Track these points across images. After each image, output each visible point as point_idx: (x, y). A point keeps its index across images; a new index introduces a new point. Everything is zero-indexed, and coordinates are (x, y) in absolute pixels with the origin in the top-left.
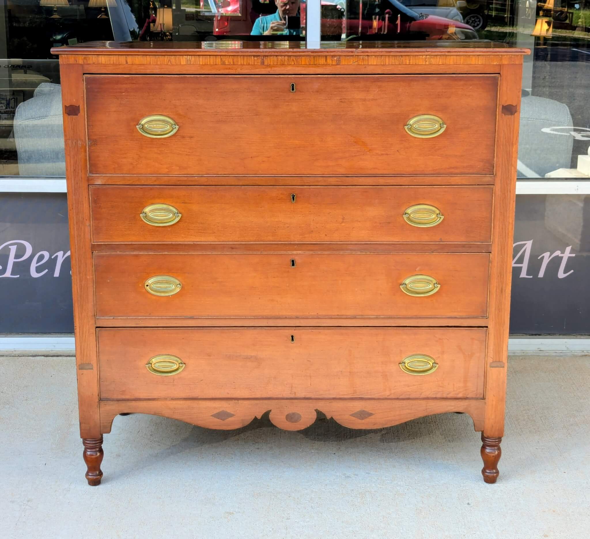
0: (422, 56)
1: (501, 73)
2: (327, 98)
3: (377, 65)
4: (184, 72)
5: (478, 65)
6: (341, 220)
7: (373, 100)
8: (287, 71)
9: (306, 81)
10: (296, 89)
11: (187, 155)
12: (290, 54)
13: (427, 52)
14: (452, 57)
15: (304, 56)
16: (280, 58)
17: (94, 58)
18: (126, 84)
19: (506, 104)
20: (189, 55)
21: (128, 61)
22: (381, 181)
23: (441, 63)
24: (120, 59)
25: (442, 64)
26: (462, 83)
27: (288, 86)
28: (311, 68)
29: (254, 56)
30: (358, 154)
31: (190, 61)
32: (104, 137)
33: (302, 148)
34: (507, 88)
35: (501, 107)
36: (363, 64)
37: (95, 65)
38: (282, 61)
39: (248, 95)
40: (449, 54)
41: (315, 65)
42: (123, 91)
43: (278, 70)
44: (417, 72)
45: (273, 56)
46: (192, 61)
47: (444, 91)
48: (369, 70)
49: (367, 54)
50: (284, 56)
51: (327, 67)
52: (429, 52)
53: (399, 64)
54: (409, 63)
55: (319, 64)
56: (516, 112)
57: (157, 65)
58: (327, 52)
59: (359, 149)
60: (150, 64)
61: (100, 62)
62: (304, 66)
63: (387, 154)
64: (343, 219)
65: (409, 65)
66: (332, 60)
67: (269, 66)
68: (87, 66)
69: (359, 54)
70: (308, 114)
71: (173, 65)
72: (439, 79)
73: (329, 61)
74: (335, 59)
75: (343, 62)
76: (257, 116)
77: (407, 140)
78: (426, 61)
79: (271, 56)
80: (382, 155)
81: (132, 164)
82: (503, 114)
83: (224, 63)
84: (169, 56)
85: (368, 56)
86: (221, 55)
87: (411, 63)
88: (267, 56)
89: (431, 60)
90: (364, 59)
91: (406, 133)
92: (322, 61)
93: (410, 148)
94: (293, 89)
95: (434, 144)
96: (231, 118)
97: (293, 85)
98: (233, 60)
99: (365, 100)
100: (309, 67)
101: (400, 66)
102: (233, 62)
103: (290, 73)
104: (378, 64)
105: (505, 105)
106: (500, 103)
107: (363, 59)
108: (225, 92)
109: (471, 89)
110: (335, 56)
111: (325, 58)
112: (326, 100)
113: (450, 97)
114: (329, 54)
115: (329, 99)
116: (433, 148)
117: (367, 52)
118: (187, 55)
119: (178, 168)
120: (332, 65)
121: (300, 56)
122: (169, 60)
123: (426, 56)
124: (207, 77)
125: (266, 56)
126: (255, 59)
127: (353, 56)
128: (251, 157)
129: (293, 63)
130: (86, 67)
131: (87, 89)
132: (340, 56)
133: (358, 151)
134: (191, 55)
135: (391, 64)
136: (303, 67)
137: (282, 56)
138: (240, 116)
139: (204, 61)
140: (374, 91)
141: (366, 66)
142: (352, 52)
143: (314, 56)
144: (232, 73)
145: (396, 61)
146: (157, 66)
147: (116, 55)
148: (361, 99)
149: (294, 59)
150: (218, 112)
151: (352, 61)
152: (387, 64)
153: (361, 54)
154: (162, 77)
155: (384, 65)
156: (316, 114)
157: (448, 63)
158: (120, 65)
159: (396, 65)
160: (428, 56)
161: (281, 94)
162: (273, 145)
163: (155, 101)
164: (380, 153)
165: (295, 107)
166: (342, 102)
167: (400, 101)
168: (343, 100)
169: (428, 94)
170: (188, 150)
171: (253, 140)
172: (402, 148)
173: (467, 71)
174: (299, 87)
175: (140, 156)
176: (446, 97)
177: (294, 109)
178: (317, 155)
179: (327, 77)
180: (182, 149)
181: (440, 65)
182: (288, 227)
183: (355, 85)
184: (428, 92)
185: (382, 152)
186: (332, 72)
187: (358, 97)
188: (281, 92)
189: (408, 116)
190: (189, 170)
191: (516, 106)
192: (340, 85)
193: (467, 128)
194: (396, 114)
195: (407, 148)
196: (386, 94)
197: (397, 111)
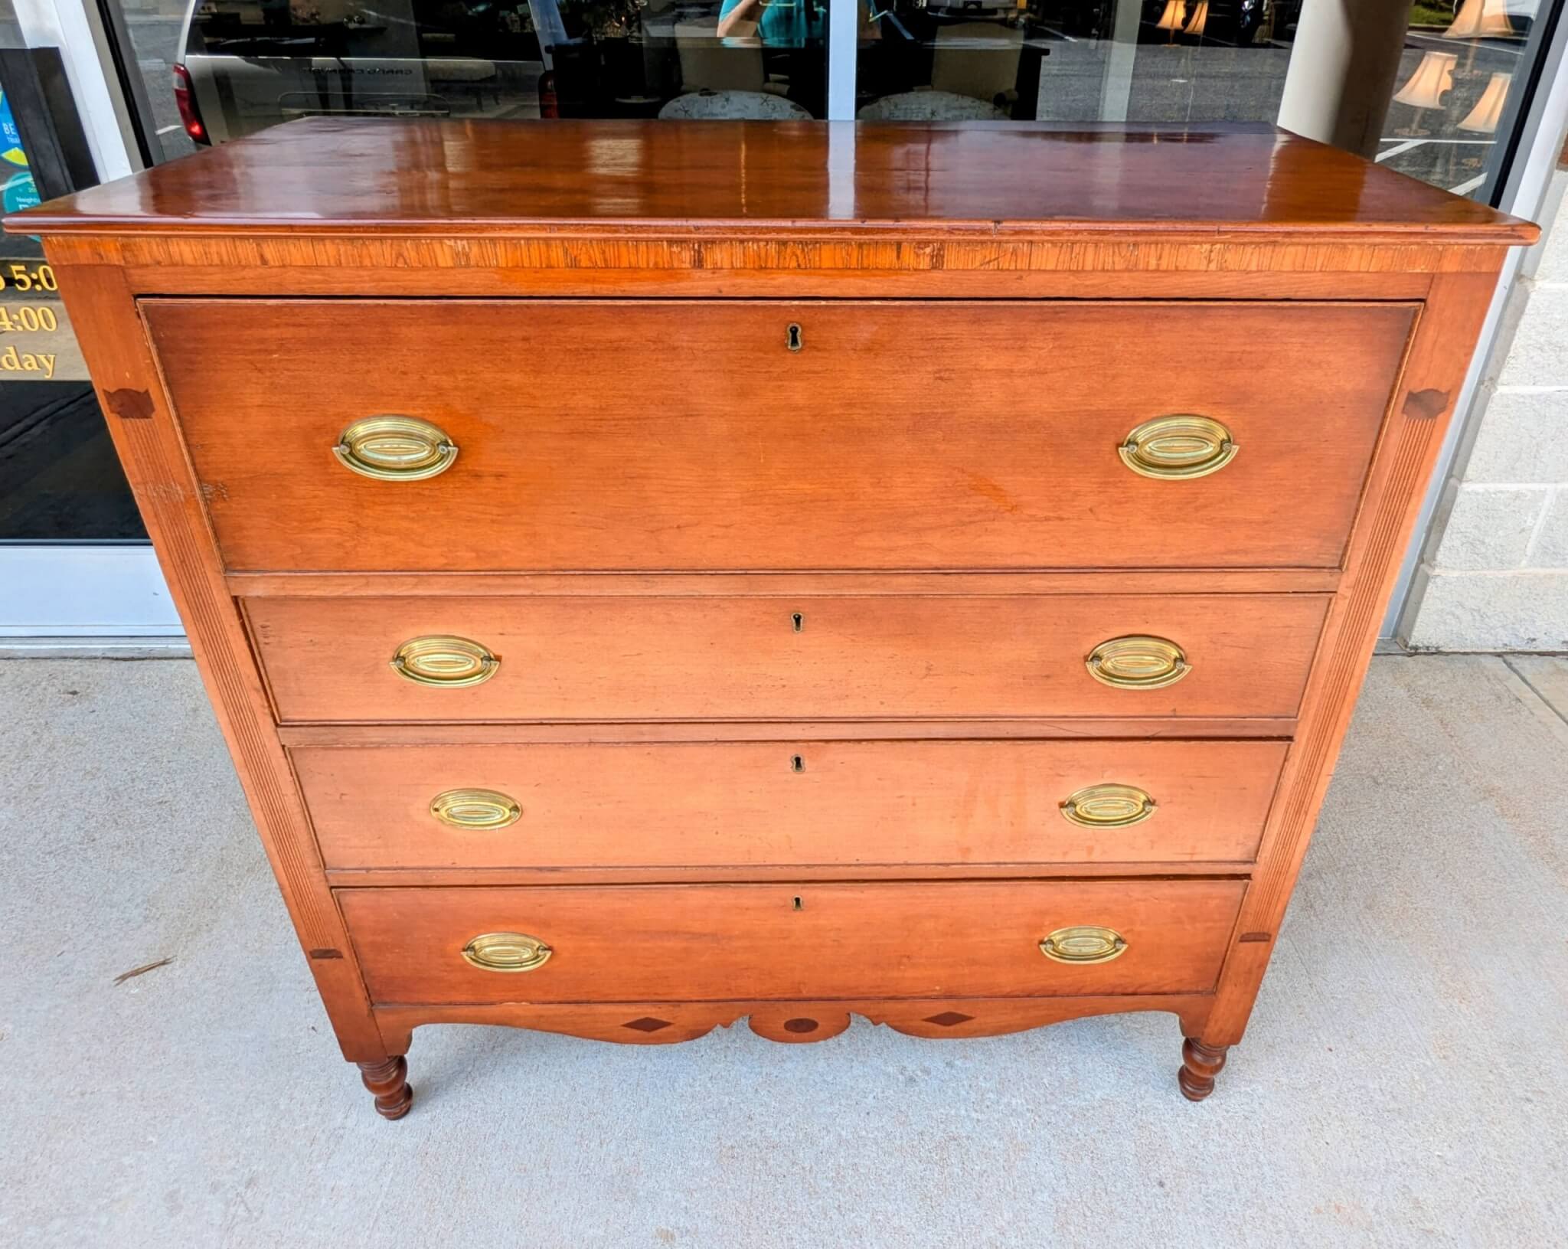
0: (1201, 243)
1: (1429, 302)
2: (897, 368)
3: (1055, 271)
4: (453, 292)
5: (1367, 275)
6: (924, 672)
7: (1032, 373)
8: (774, 287)
9: (833, 318)
10: (804, 342)
11: (493, 521)
12: (784, 236)
13: (1219, 232)
14: (1293, 249)
15: (826, 242)
16: (752, 247)
17: (155, 247)
18: (277, 326)
19: (1424, 388)
20: (462, 239)
21: (268, 256)
22: (1038, 583)
23: (1253, 267)
24: (240, 250)
25: (1258, 271)
26: (1305, 325)
27: (777, 332)
28: (852, 280)
29: (671, 242)
30: (977, 518)
31: (467, 256)
32: (244, 476)
33: (820, 504)
34: (1434, 344)
35: (1404, 396)
36: (1013, 267)
37: (163, 270)
38: (759, 257)
39: (657, 360)
40: (1287, 240)
41: (862, 268)
42: (274, 347)
43: (748, 285)
44: (1178, 294)
45: (731, 240)
46: (472, 256)
47: (1248, 348)
48: (1031, 285)
49: (1029, 238)
50: (767, 241)
51: (901, 278)
52: (1226, 232)
53: (1128, 270)
54: (1158, 265)
55: (877, 268)
56: (1443, 409)
57: (362, 267)
58: (904, 231)
59: (982, 506)
60: (339, 265)
61: (177, 258)
62: (829, 272)
63: (1061, 519)
64: (929, 669)
65: (1157, 271)
66: (918, 256)
67: (718, 271)
68: (139, 271)
69: (1005, 238)
70: (837, 412)
71: (412, 269)
73: (909, 258)
74: (928, 250)
75: (953, 259)
76: (690, 419)
77: (1119, 482)
78: (1210, 262)
79: (723, 241)
80: (1047, 519)
81: (339, 545)
82: (1406, 416)
83: (575, 265)
84: (395, 242)
85: (1031, 242)
86: (563, 240)
87: (1163, 267)
88: (713, 242)
89: (1228, 256)
90: (1019, 252)
91: (1118, 464)
92: (888, 258)
93: (1126, 502)
94: (794, 341)
96: (613, 423)
97: (794, 331)
98: (604, 252)
99: (1009, 373)
100: (842, 276)
101: (1126, 275)
102: (605, 260)
103: (786, 294)
104: (1059, 268)
105: (1415, 392)
106: (1404, 387)
107: (1014, 252)
108: (586, 350)
109: (1328, 344)
110: (927, 243)
111: (895, 247)
112: (894, 372)
113: (1263, 367)
114: (911, 237)
115: (904, 372)
116: (1188, 503)
117: (1031, 232)
118: (456, 238)
119: (473, 555)
120: (917, 270)
121: (816, 242)
122: (400, 255)
123: (1213, 244)
124: (527, 307)
125: (706, 242)
126: (675, 249)
127: (982, 242)
128: (678, 527)
129: (794, 264)
130: (136, 275)
131: (156, 340)
132: (943, 242)
133: (980, 511)
134: (468, 239)
135: (1100, 268)
136: (826, 275)
137: (758, 241)
138: (639, 419)
139: (509, 256)
140: (1040, 348)
141: (1024, 275)
142: (983, 232)
143: (860, 245)
144: (605, 293)
145: (1117, 259)
146: (364, 273)
147: (224, 237)
148: (997, 371)
149: (799, 252)
150: (571, 409)
151: (979, 257)
152: (1089, 267)
153: (1012, 238)
154: (385, 305)
155: (1077, 271)
156: (862, 412)
157: (1277, 269)
158: (244, 267)
159: (1114, 271)
160: (1218, 246)
161: (761, 355)
162: (738, 495)
163: (376, 376)
164: (1041, 514)
165: (799, 393)
166: (941, 378)
167: (1114, 377)
168: (946, 375)
169: (1198, 357)
170: (495, 511)
171: (679, 483)
172: (1104, 503)
173: (1330, 293)
174: (812, 335)
175: (358, 525)
176: (1252, 368)
177: (799, 399)
178: (863, 520)
179: (900, 307)
180: (480, 508)
181: (1251, 272)
182: (784, 686)
183: (983, 330)
184: (1199, 352)
185: (1047, 514)
186: (917, 293)
187: (990, 365)
188: (760, 350)
189: (1133, 417)
190: (504, 558)
191: (1448, 393)
192: (940, 331)
193: (1294, 451)
194: (1099, 413)
195: (1118, 503)
196: (1074, 357)
197: (1101, 404)
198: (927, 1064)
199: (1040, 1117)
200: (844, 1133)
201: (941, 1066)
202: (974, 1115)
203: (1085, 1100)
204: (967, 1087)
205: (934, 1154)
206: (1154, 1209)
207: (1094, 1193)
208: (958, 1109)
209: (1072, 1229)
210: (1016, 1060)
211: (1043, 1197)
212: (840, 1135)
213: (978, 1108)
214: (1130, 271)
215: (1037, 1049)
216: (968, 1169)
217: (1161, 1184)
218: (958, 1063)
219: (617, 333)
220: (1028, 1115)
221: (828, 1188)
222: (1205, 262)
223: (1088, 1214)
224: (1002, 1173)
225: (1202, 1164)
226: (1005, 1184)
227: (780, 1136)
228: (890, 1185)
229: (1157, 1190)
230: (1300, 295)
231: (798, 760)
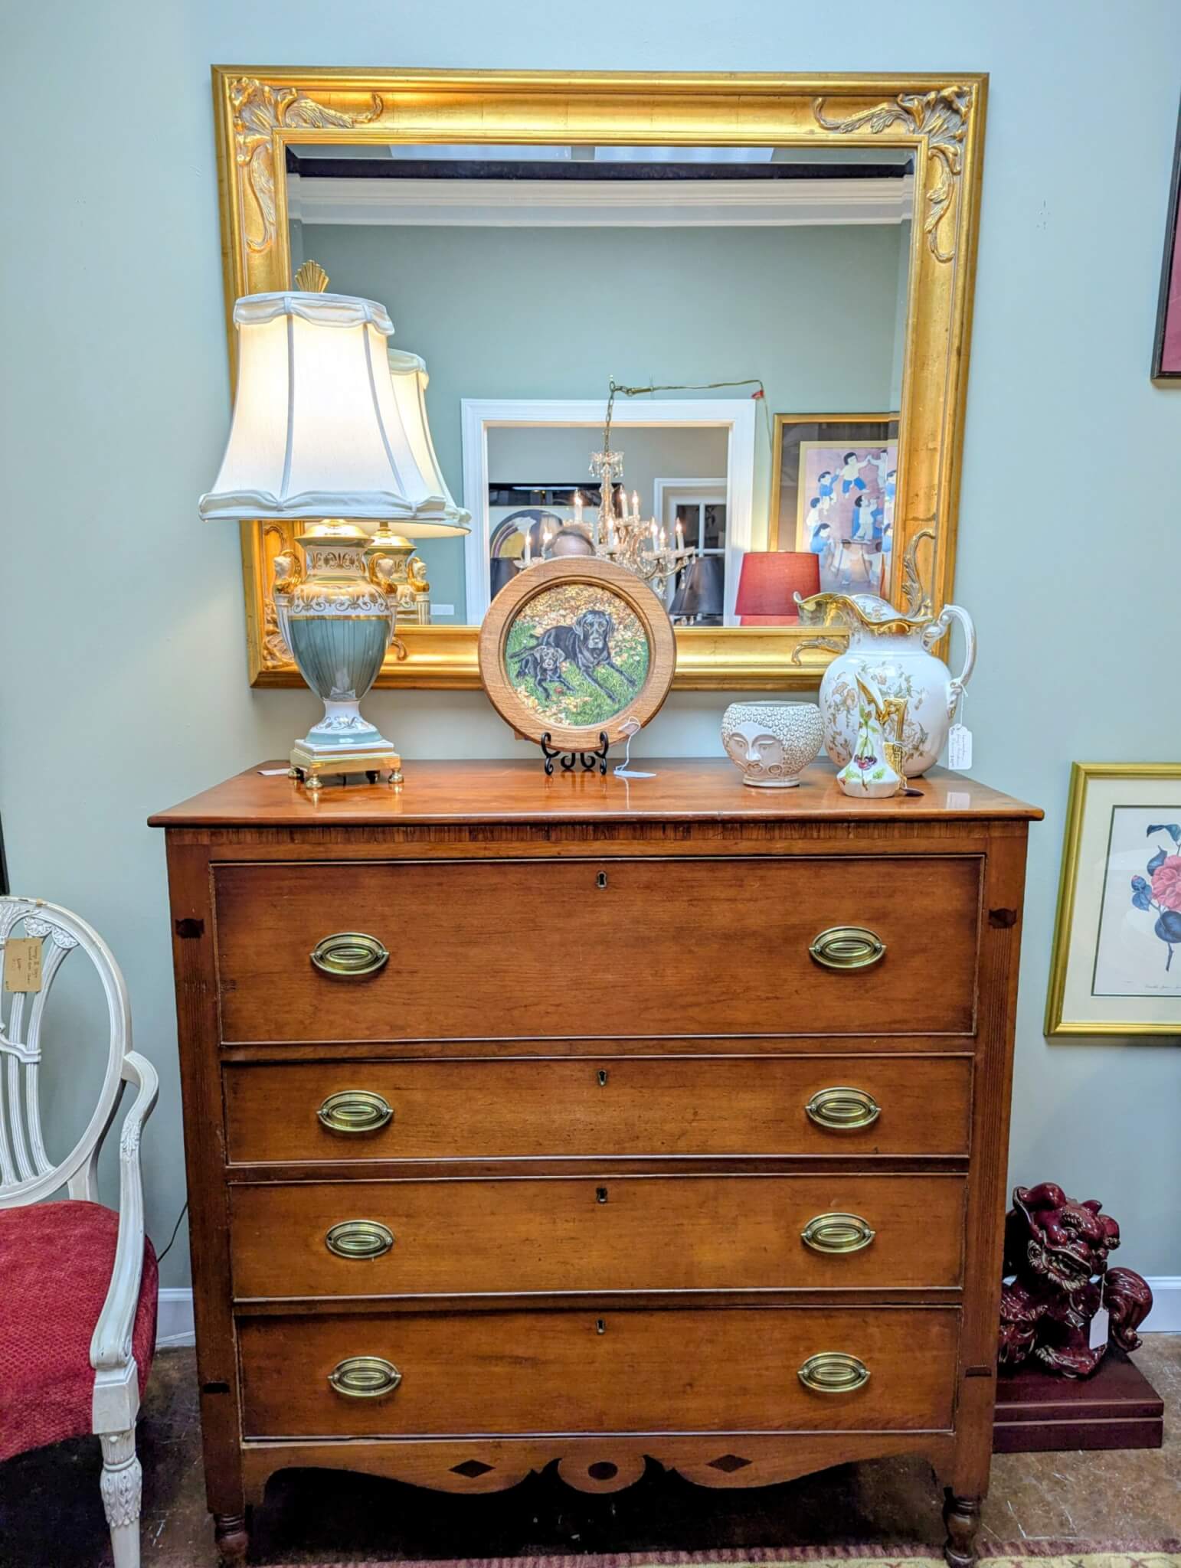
1: (987, 853)
2: (666, 899)
3: (757, 839)
4: (401, 857)
5: (946, 839)
6: (691, 1116)
7: (749, 900)
8: (591, 851)
9: (625, 867)
10: (609, 884)
11: (404, 1004)
15: (622, 826)
16: (579, 829)
17: (231, 833)
18: (291, 879)
19: (998, 908)
20: (411, 826)
21: (298, 838)
22: (766, 1044)
23: (876, 836)
24: (280, 834)
25: (879, 839)
26: (914, 870)
27: (593, 878)
28: (637, 847)
29: (531, 825)
30: (722, 998)
31: (412, 836)
32: (249, 974)
33: (619, 988)
34: (998, 880)
35: (986, 913)
36: (732, 838)
37: (232, 847)
38: (583, 834)
39: (518, 895)
41: (643, 840)
42: (286, 892)
43: (575, 851)
44: (830, 852)
45: (566, 824)
46: (415, 836)
47: (881, 884)
48: (743, 849)
50: (588, 826)
51: (666, 845)
54: (817, 836)
55: (652, 840)
56: (1014, 921)
57: (349, 843)
59: (724, 989)
60: (337, 842)
61: (242, 840)
62: (623, 842)
63: (777, 998)
64: (695, 1114)
66: (675, 833)
67: (557, 843)
68: (217, 848)
70: (630, 927)
71: (380, 844)
72: (872, 864)
73: (670, 834)
74: (681, 830)
75: (696, 834)
76: (537, 932)
77: (813, 972)
78: (849, 833)
79: (562, 826)
80: (768, 998)
81: (302, 1022)
82: (990, 927)
83: (474, 840)
85: (741, 824)
86: (468, 826)
87: (820, 837)
88: (556, 826)
90: (734, 830)
91: (810, 959)
92: (657, 834)
93: (818, 985)
94: (603, 885)
95: (864, 980)
96: (488, 935)
97: (602, 874)
98: (492, 833)
99: (735, 901)
100: (632, 845)
101: (799, 842)
102: (492, 837)
103: (598, 855)
104: (759, 838)
105: (993, 910)
106: (985, 907)
107: (732, 830)
108: (476, 890)
109: (930, 881)
110: (680, 825)
111: (662, 827)
112: (664, 901)
113: (893, 896)
114: (670, 822)
115: (669, 901)
116: (859, 985)
118: (407, 826)
119: (388, 1028)
120: (675, 841)
121: (616, 824)
122: (373, 836)
123: (849, 822)
124: (443, 864)
125: (552, 826)
126: (533, 831)
128: (525, 1006)
129: (603, 839)
130: (215, 850)
131: (216, 889)
132: (690, 825)
133: (723, 993)
135: (783, 838)
136: (622, 845)
137: (582, 824)
138: (504, 933)
139: (437, 835)
140: (753, 885)
141: (739, 842)
143: (642, 825)
145: (792, 833)
148: (727, 899)
149: (606, 832)
150: (463, 927)
151: (711, 833)
152: (776, 838)
155: (770, 840)
156: (644, 927)
157: (890, 836)
158: (282, 844)
159: (793, 839)
160: (852, 824)
161: (581, 891)
162: (565, 983)
163: (345, 908)
164: (763, 995)
165: (605, 915)
166: (692, 905)
167: (801, 902)
168: (695, 902)
169: (851, 890)
170: (407, 996)
171: (528, 975)
172: (804, 986)
173: (926, 850)
174: (612, 879)
175: (316, 1008)
176: (885, 897)
177: (605, 919)
178: (647, 1000)
179: (665, 861)
180: (396, 995)
181: (874, 839)
182: (592, 1130)
183: (716, 875)
184: (851, 887)
185: (767, 995)
187: (723, 896)
188: (581, 889)
189: (816, 929)
190: (409, 1030)
191: (1015, 911)
192: (689, 876)
193: (924, 950)
194: (794, 927)
195: (814, 987)
196: (773, 890)
197: (794, 920)
214: (802, 839)
219: (495, 878)
222: (846, 833)
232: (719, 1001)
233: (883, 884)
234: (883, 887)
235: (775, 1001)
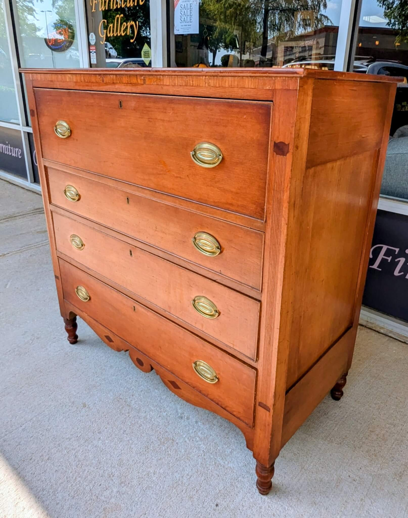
1: (274, 101)
3: (169, 85)
4: (69, 88)
5: (251, 89)
6: (155, 229)
7: (169, 121)
9: (127, 99)
10: (123, 106)
11: (76, 153)
14: (227, 78)
16: (112, 76)
18: (48, 96)
19: (279, 141)
23: (218, 85)
25: (219, 87)
26: (236, 110)
27: (118, 103)
29: (99, 75)
30: (161, 173)
34: (279, 121)
35: (273, 143)
36: (160, 84)
38: (113, 79)
41: (131, 83)
42: (48, 101)
43: (111, 87)
44: (199, 94)
45: (108, 74)
46: (71, 78)
47: (221, 118)
50: (114, 75)
51: (138, 87)
53: (186, 85)
54: (193, 84)
55: (133, 83)
56: (287, 151)
59: (162, 169)
62: (125, 84)
63: (180, 178)
65: (192, 86)
66: (141, 80)
67: (107, 84)
70: (130, 129)
71: (64, 82)
72: (217, 104)
73: (139, 80)
74: (142, 78)
75: (147, 81)
77: (194, 167)
78: (206, 83)
80: (177, 177)
82: (275, 153)
85: (162, 75)
89: (210, 81)
90: (160, 78)
92: (135, 80)
93: (196, 175)
94: (121, 107)
95: (214, 176)
97: (121, 103)
99: (163, 121)
100: (128, 86)
101: (186, 87)
102: (89, 80)
103: (118, 91)
105: (277, 142)
106: (272, 139)
108: (88, 105)
109: (245, 118)
110: (141, 75)
111: (136, 77)
112: (140, 118)
113: (227, 126)
114: (138, 73)
115: (142, 118)
116: (213, 179)
117: (159, 71)
120: (141, 84)
121: (122, 75)
123: (206, 76)
125: (104, 74)
126: (99, 77)
129: (118, 82)
130: (33, 82)
132: (145, 75)
135: (179, 84)
137: (112, 74)
138: (96, 127)
139: (76, 78)
141: (163, 86)
142: (149, 71)
143: (129, 76)
146: (58, 82)
149: (119, 78)
150: (86, 122)
151: (152, 80)
152: (176, 84)
155: (174, 86)
157: (224, 86)
159: (182, 86)
160: (207, 77)
162: (114, 154)
163: (60, 109)
165: (123, 122)
166: (149, 121)
168: (150, 120)
169: (208, 120)
170: (76, 150)
171: (104, 148)
172: (190, 174)
173: (241, 97)
174: (124, 104)
175: (59, 150)
176: (224, 126)
177: (123, 125)
179: (140, 96)
180: (74, 149)
181: (217, 87)
183: (156, 105)
184: (208, 118)
185: (177, 175)
186: (142, 92)
187: (160, 118)
188: (117, 108)
189: (194, 142)
190: (78, 164)
191: (289, 144)
193: (242, 163)
194: (185, 139)
195: (194, 175)
196: (177, 116)
197: (185, 135)
198: (190, 417)
199: (204, 455)
200: (148, 416)
201: (194, 420)
202: (186, 439)
203: (224, 463)
204: (194, 431)
205: (163, 439)
206: (205, 509)
207: (193, 488)
208: (184, 434)
209: (174, 490)
210: (217, 436)
211: (177, 476)
212: (147, 416)
213: (190, 438)
214: (187, 86)
215: (228, 438)
216: (167, 450)
217: (217, 505)
218: (199, 423)
219: (92, 101)
220: (202, 452)
221: (128, 425)
222: (204, 83)
223: (184, 492)
224: (175, 459)
225: (239, 512)
226: (171, 463)
227: (134, 405)
228: (143, 437)
229: (214, 506)
230: (232, 97)
231: (131, 251)
232: (160, 174)
233: (223, 118)
234: (222, 120)
235: (179, 179)
